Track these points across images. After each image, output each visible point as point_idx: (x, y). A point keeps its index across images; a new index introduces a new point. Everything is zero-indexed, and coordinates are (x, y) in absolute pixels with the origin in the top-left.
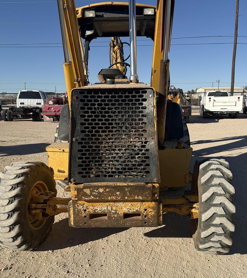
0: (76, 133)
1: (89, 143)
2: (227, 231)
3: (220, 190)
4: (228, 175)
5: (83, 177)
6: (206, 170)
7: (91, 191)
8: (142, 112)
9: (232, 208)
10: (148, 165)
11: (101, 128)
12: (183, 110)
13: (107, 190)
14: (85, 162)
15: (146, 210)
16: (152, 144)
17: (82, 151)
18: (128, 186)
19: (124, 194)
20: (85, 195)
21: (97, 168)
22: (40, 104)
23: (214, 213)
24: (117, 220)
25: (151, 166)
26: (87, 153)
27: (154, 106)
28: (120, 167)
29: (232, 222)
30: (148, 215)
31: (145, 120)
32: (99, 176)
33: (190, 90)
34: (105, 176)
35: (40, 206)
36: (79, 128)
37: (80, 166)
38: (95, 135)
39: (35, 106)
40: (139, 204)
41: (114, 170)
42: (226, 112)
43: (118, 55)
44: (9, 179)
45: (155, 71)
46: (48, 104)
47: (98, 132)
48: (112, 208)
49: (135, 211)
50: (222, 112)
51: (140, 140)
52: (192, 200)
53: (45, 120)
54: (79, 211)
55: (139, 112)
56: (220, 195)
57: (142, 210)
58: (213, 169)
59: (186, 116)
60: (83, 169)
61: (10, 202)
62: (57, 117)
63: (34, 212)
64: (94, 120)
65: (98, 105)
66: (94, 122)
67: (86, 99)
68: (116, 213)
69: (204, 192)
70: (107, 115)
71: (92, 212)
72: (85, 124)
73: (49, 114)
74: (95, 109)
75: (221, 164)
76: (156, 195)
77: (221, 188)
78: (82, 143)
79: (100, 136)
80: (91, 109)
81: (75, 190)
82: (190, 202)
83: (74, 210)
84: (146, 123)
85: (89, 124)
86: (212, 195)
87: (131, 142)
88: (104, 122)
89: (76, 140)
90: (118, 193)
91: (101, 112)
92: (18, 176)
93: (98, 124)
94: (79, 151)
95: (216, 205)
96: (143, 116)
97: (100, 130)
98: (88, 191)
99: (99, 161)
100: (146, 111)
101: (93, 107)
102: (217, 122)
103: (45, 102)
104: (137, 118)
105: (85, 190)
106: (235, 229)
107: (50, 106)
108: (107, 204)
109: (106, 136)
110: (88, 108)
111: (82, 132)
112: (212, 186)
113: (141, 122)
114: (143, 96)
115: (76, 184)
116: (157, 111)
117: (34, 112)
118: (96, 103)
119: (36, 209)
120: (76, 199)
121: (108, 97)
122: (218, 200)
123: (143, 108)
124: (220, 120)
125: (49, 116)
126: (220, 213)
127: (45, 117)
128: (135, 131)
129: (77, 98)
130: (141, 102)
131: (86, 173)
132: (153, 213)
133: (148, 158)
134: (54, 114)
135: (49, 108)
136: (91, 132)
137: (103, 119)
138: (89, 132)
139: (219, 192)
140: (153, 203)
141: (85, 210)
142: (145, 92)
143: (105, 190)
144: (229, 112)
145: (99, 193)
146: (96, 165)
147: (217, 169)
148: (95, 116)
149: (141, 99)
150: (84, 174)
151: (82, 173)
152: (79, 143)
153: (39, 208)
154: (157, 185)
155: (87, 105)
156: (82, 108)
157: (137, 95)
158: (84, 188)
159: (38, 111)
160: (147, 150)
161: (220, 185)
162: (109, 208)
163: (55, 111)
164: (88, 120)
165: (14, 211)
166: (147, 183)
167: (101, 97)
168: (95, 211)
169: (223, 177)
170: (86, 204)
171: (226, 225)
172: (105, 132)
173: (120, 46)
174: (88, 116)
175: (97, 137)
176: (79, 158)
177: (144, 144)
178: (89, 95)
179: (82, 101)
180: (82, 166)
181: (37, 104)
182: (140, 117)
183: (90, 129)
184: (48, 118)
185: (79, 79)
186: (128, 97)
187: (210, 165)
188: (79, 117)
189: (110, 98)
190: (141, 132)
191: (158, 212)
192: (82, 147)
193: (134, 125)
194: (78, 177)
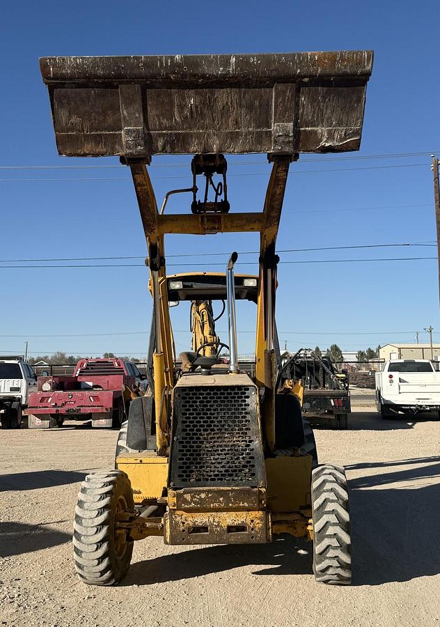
0: (177, 432)
1: (190, 442)
2: (342, 543)
3: (332, 496)
4: (341, 480)
5: (183, 480)
6: (318, 475)
7: (192, 497)
8: (245, 409)
9: (346, 516)
10: (253, 466)
11: (203, 426)
12: (332, 401)
13: (210, 495)
14: (186, 463)
15: (252, 521)
16: (257, 443)
17: (183, 451)
18: (232, 491)
19: (228, 500)
20: (185, 501)
21: (198, 471)
22: (18, 389)
23: (327, 522)
24: (220, 534)
25: (256, 467)
26: (188, 453)
27: (257, 404)
28: (223, 469)
29: (348, 533)
30: (255, 527)
31: (248, 417)
32: (200, 480)
33: (365, 350)
34: (207, 480)
35: (125, 525)
36: (180, 426)
37: (180, 467)
38: (196, 434)
39: (7, 394)
40: (245, 513)
41: (216, 473)
42: (430, 406)
43: (206, 318)
44: (96, 488)
45: (259, 360)
46: (40, 389)
47: (199, 430)
48: (214, 520)
49: (240, 522)
50: (421, 406)
51: (244, 439)
52: (307, 515)
53: (30, 425)
54: (177, 523)
55: (242, 409)
56: (333, 501)
57: (248, 522)
58: (325, 474)
59: (340, 413)
60: (183, 472)
61: (99, 514)
62: (57, 419)
63: (118, 532)
64: (196, 418)
65: (200, 402)
66: (195, 420)
67: (188, 397)
68: (218, 526)
69: (316, 499)
70: (209, 412)
71: (191, 524)
72: (186, 422)
73: (41, 411)
74: (197, 406)
75: (336, 469)
76: (263, 502)
77: (333, 493)
78: (183, 442)
79: (201, 434)
80: (193, 406)
81: (174, 497)
82: (306, 518)
83: (171, 522)
84: (249, 421)
85: (190, 422)
86: (324, 502)
87: (234, 442)
88: (205, 419)
89: (178, 439)
90: (221, 499)
91: (203, 410)
92: (105, 485)
93: (200, 422)
94: (180, 451)
95: (329, 513)
96: (246, 413)
97: (202, 429)
98: (188, 497)
99: (200, 463)
100: (249, 409)
101: (195, 405)
102: (410, 427)
103: (30, 384)
104: (240, 416)
105: (185, 496)
106: (351, 540)
107: (45, 395)
108: (209, 514)
109: (208, 435)
110: (190, 406)
111: (184, 430)
112: (324, 491)
113: (244, 420)
114: (245, 393)
115: (175, 489)
116: (260, 409)
117: (8, 409)
118: (198, 400)
119: (120, 528)
120: (175, 508)
121: (210, 394)
122: (330, 507)
123: (246, 405)
124: (418, 425)
125: (41, 417)
126: (332, 522)
127: (32, 418)
128: (238, 430)
129: (179, 395)
130: (243, 399)
131: (187, 476)
132: (261, 525)
133: (252, 458)
134: (54, 411)
135: (43, 399)
136: (193, 430)
137: (205, 416)
138: (190, 430)
139: (331, 498)
140: (261, 512)
141: (183, 523)
142: (248, 389)
143: (207, 495)
144: (436, 406)
145: (201, 499)
146: (196, 467)
147: (330, 474)
148: (197, 414)
149: (243, 396)
150: (184, 477)
151: (183, 476)
152: (180, 442)
153: (125, 528)
154: (263, 490)
155: (189, 402)
156: (183, 406)
157: (240, 392)
158: (185, 493)
159: (15, 405)
160: (252, 450)
161: (332, 490)
162: (211, 520)
163: (56, 404)
164: (189, 418)
165: (103, 524)
166: (253, 487)
167: (203, 394)
168: (194, 523)
169: (337, 482)
170: (185, 515)
171: (340, 535)
172: (207, 430)
173: (207, 304)
174: (190, 414)
175: (198, 436)
176: (180, 459)
177: (248, 443)
178: (191, 393)
179: (184, 398)
180: (183, 467)
181: (12, 389)
182: (244, 415)
183: (191, 427)
184: (38, 421)
185: (168, 369)
186: (231, 394)
187: (323, 469)
188: (180, 415)
189: (212, 395)
190: (244, 431)
191: (266, 524)
192: (183, 447)
193: (237, 423)
194: (178, 480)
